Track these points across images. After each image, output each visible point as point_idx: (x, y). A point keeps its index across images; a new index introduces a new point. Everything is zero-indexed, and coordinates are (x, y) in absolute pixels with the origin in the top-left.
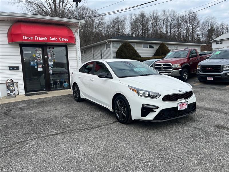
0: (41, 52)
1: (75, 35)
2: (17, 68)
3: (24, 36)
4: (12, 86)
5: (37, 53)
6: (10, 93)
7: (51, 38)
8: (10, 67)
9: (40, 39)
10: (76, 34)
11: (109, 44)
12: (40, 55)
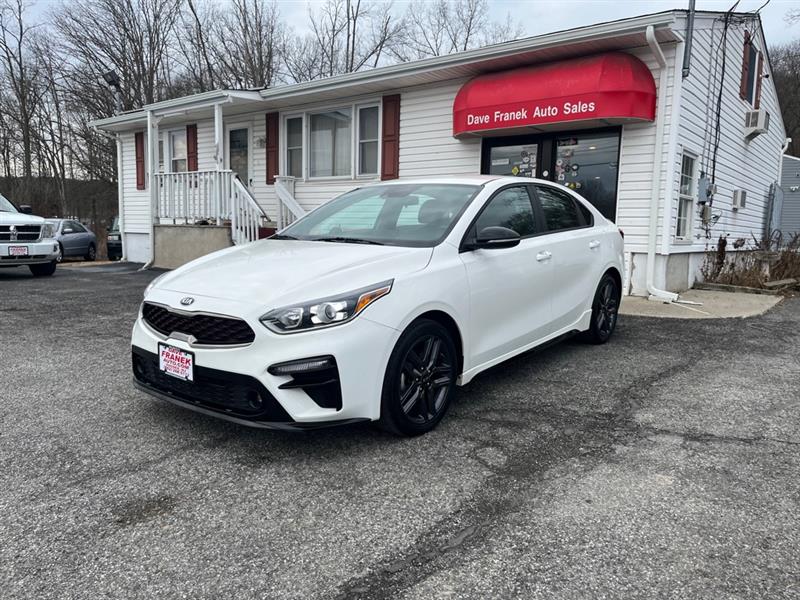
3: (469, 116)
5: (524, 163)
7: (537, 109)
9: (507, 117)
12: (530, 170)
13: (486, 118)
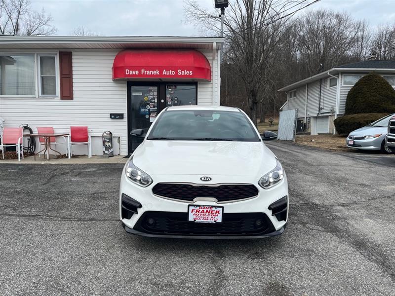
0: (156, 94)
1: (212, 64)
2: (121, 116)
3: (126, 70)
4: (108, 142)
5: (151, 95)
6: (106, 150)
7: (164, 71)
8: (111, 115)
9: (149, 73)
10: (215, 62)
11: (334, 78)
12: (154, 98)
13: (137, 72)
